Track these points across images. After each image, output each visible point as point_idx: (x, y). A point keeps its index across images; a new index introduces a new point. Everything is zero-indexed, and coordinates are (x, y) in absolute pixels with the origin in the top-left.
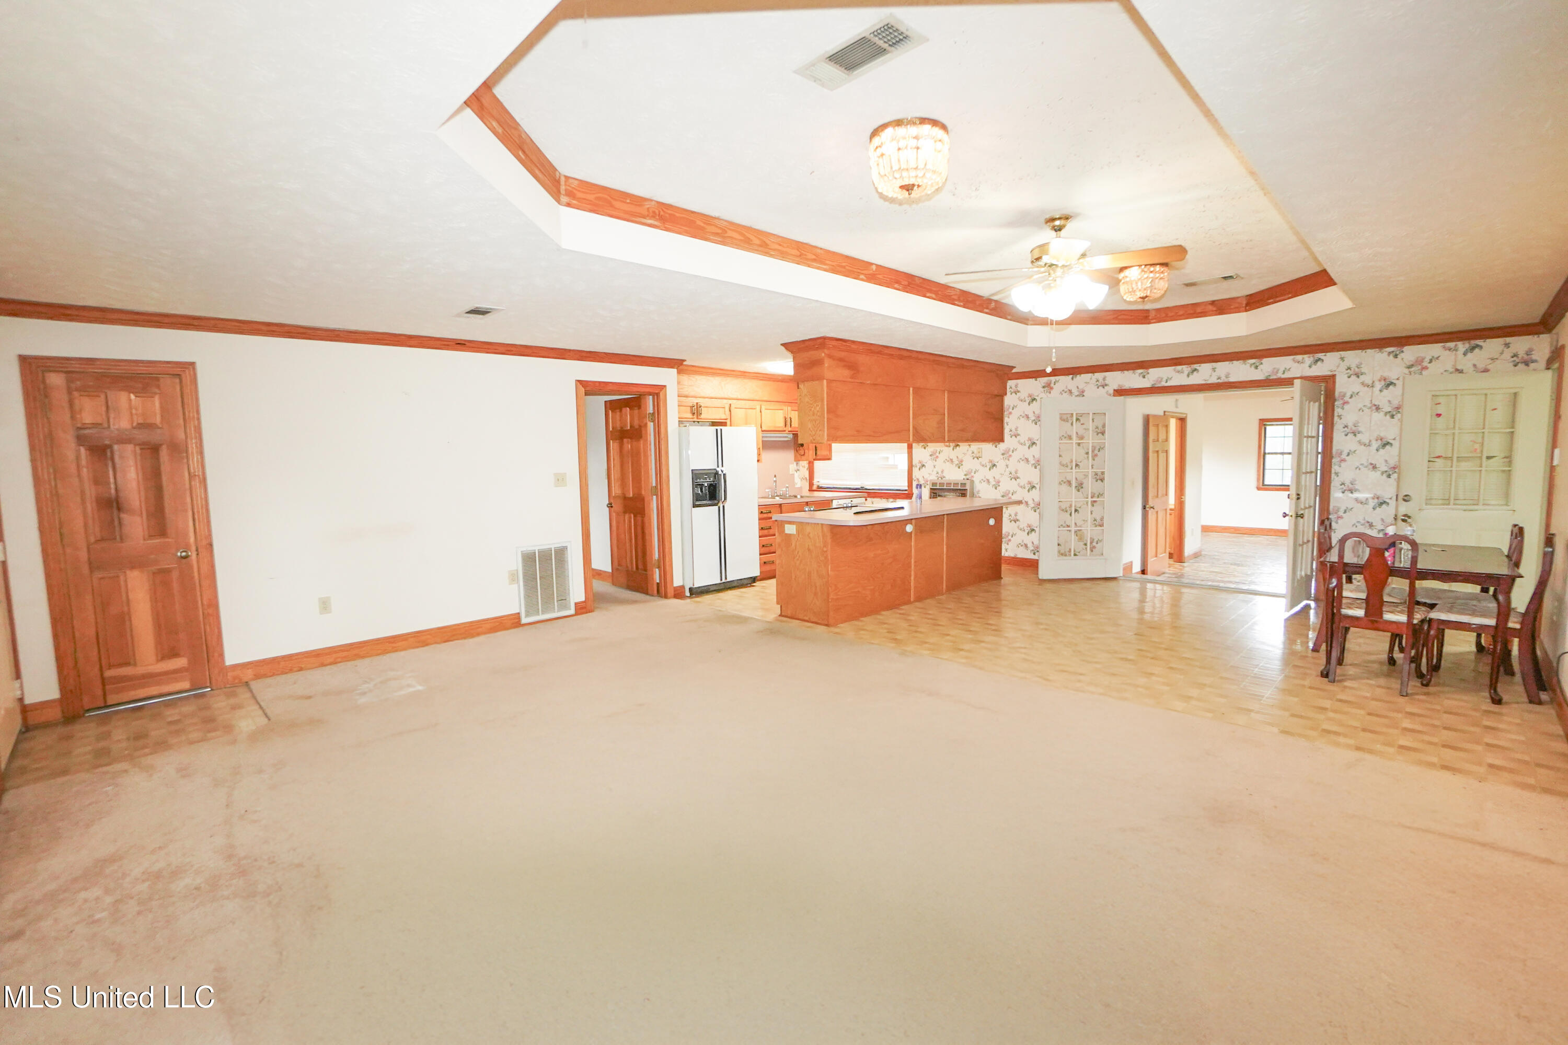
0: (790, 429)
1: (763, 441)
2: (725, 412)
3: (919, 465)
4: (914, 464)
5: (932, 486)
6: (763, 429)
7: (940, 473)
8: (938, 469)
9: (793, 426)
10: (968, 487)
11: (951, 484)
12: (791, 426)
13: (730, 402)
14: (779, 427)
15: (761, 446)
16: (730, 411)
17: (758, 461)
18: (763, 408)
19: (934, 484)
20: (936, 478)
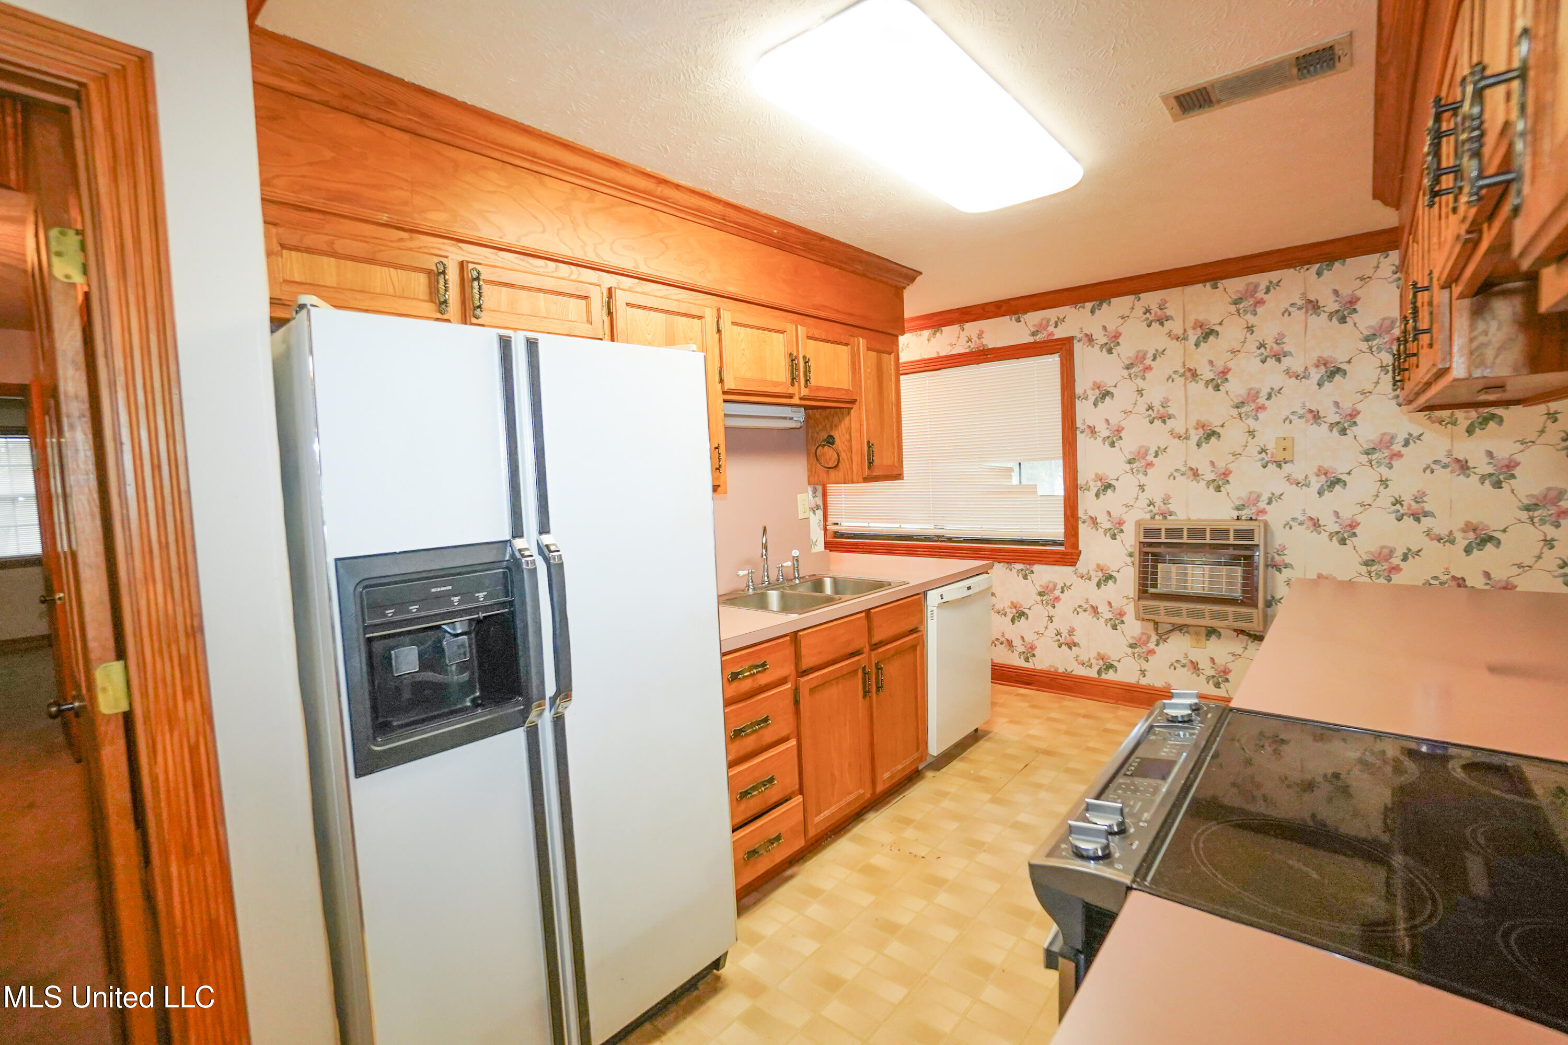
0: (804, 392)
1: (727, 428)
2: (589, 312)
3: (1095, 487)
4: (1081, 481)
5: (1145, 537)
6: (730, 384)
7: (1159, 503)
8: (1155, 491)
9: (813, 382)
10: (1258, 539)
11: (1203, 531)
12: (807, 381)
13: (609, 280)
14: (776, 384)
15: (721, 439)
16: (610, 313)
17: (715, 488)
18: (726, 317)
19: (1148, 532)
20: (1148, 516)
